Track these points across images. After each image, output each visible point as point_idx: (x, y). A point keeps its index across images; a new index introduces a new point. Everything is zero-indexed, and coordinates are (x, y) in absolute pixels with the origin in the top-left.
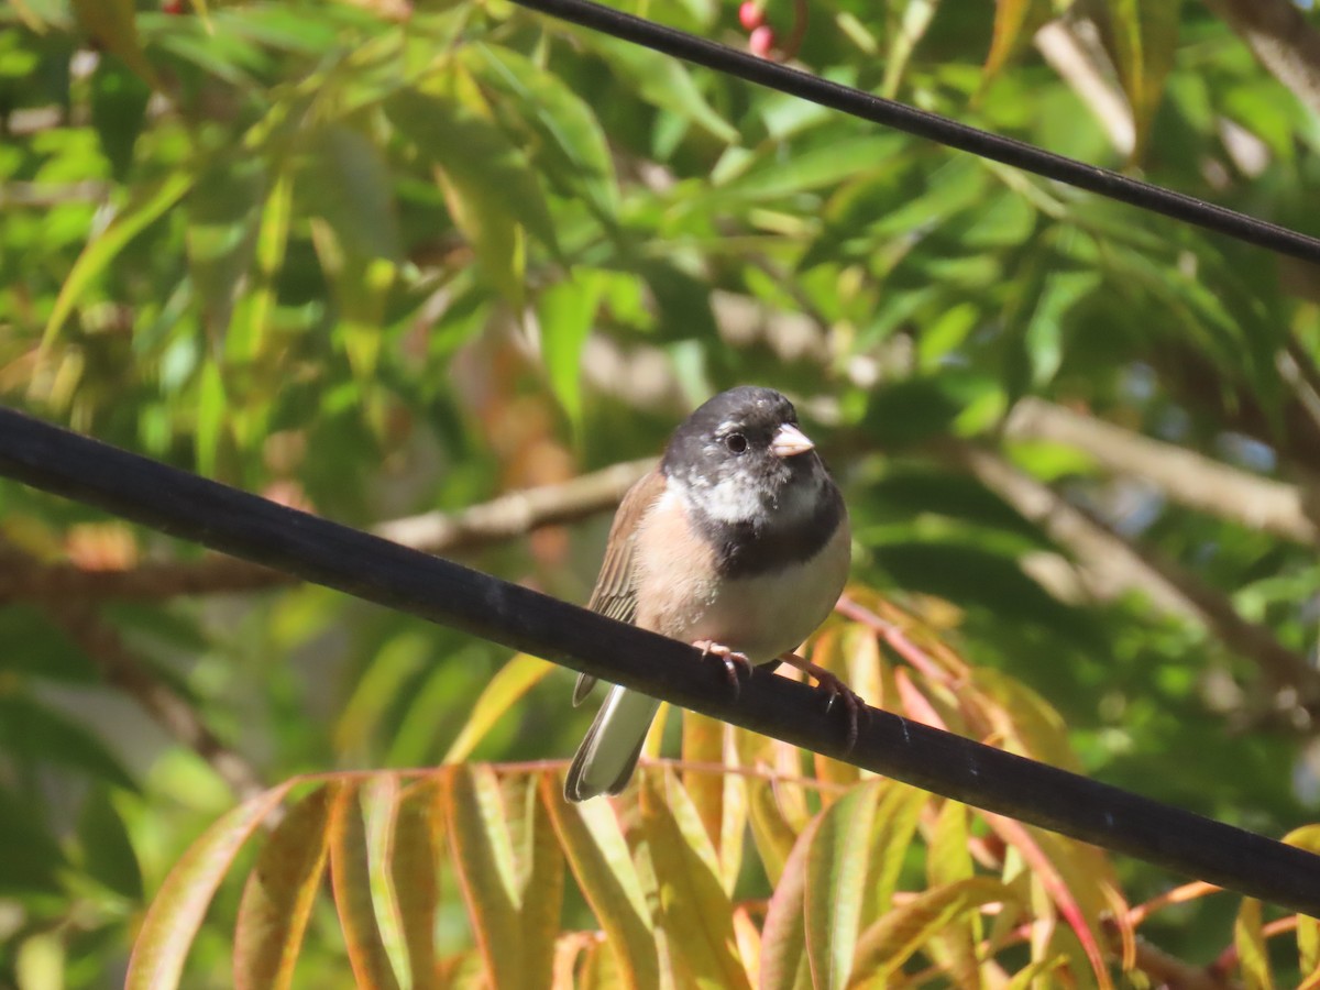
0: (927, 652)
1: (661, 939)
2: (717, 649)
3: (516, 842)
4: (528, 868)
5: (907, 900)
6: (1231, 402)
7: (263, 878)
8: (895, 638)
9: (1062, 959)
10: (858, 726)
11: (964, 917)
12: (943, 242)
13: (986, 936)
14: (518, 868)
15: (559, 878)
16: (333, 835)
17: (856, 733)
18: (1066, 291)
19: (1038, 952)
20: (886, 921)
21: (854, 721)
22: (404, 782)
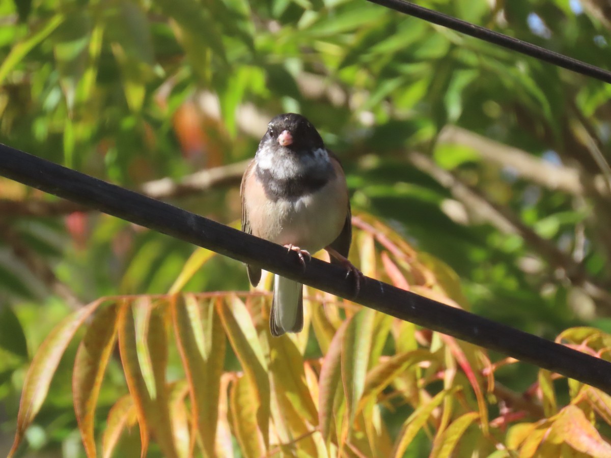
0: (397, 245)
1: (271, 377)
2: (294, 248)
3: (205, 329)
4: (209, 343)
5: (385, 360)
6: (540, 130)
7: (87, 345)
8: (382, 238)
9: (458, 388)
10: (360, 285)
11: (412, 368)
12: (405, 56)
13: (423, 376)
14: (206, 341)
15: (223, 347)
16: (120, 325)
17: (359, 289)
18: (463, 79)
19: (448, 384)
20: (377, 369)
21: (358, 283)
22: (153, 301)
